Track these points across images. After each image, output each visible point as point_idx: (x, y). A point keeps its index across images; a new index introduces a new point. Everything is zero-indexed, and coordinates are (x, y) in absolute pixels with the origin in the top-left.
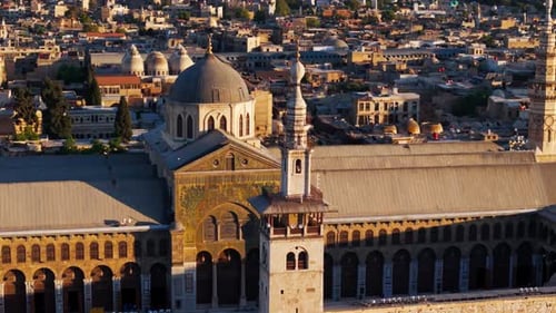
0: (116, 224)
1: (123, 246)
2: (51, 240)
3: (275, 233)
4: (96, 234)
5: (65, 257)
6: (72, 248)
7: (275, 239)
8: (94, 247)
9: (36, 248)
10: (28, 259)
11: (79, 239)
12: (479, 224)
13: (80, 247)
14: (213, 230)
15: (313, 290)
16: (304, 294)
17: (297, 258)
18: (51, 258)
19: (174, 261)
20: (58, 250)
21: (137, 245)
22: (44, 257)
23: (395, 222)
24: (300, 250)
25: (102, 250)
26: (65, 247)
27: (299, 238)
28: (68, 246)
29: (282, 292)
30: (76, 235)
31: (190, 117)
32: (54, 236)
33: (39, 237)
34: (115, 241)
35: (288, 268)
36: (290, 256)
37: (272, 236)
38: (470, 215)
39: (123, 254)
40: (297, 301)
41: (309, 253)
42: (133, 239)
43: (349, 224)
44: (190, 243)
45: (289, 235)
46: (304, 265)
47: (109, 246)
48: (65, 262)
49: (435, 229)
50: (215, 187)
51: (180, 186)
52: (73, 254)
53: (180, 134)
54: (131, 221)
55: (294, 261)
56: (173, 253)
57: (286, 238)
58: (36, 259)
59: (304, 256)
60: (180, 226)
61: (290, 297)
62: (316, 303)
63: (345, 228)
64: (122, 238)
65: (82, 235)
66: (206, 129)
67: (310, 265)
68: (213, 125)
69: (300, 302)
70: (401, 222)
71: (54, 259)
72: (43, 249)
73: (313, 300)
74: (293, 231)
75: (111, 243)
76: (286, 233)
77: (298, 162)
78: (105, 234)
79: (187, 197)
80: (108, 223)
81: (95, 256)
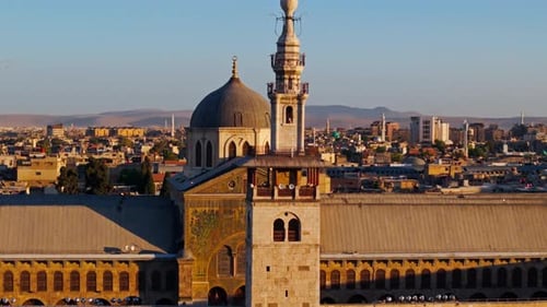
0: (118, 251)
1: (124, 277)
2: (42, 267)
3: (259, 194)
4: (94, 262)
5: (59, 287)
6: (66, 277)
7: (259, 201)
8: (92, 276)
9: (25, 276)
10: (16, 288)
11: (75, 267)
12: (540, 267)
13: (75, 276)
14: (228, 262)
15: (307, 268)
16: (296, 273)
17: (286, 226)
18: (42, 288)
19: (180, 294)
20: (50, 278)
21: (141, 277)
22: (34, 286)
23: (441, 260)
24: (291, 217)
25: (100, 280)
26: (58, 276)
27: (289, 201)
28: (62, 274)
29: (268, 269)
30: (71, 262)
31: (209, 143)
32: (45, 262)
33: (29, 262)
34: (115, 271)
35: (276, 239)
36: (278, 224)
37: (255, 197)
38: (528, 255)
39: (124, 287)
40: (286, 281)
41: (302, 220)
42: (137, 269)
43: (386, 262)
44: (201, 277)
45: (276, 197)
46: (295, 236)
47: (108, 277)
48: (58, 294)
49: (487, 270)
50: (231, 212)
51: (191, 210)
52: (67, 284)
53: (198, 164)
54: (135, 249)
55: (284, 230)
56: (181, 285)
57: (273, 201)
58: (25, 288)
59: (295, 224)
60: (189, 255)
61: (279, 276)
62: (311, 286)
63: (382, 266)
64: (124, 267)
65: (78, 262)
66: (227, 156)
67: (302, 236)
68: (235, 151)
69: (291, 283)
70: (447, 261)
71: (45, 289)
72: (33, 277)
73: (306, 282)
74: (281, 193)
75: (110, 273)
76: (273, 195)
77: (289, 110)
78: (105, 262)
79: (198, 223)
80: (108, 250)
81: (92, 287)
